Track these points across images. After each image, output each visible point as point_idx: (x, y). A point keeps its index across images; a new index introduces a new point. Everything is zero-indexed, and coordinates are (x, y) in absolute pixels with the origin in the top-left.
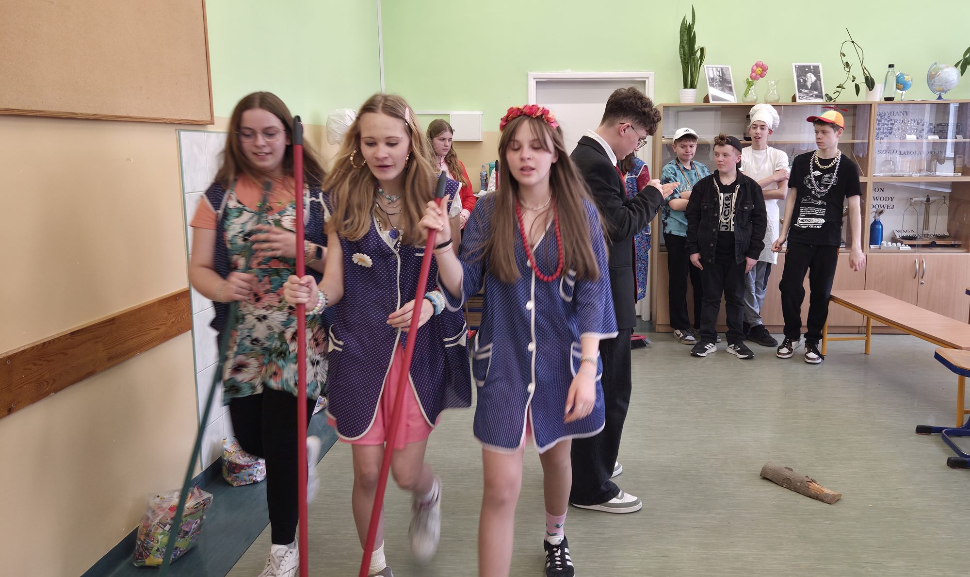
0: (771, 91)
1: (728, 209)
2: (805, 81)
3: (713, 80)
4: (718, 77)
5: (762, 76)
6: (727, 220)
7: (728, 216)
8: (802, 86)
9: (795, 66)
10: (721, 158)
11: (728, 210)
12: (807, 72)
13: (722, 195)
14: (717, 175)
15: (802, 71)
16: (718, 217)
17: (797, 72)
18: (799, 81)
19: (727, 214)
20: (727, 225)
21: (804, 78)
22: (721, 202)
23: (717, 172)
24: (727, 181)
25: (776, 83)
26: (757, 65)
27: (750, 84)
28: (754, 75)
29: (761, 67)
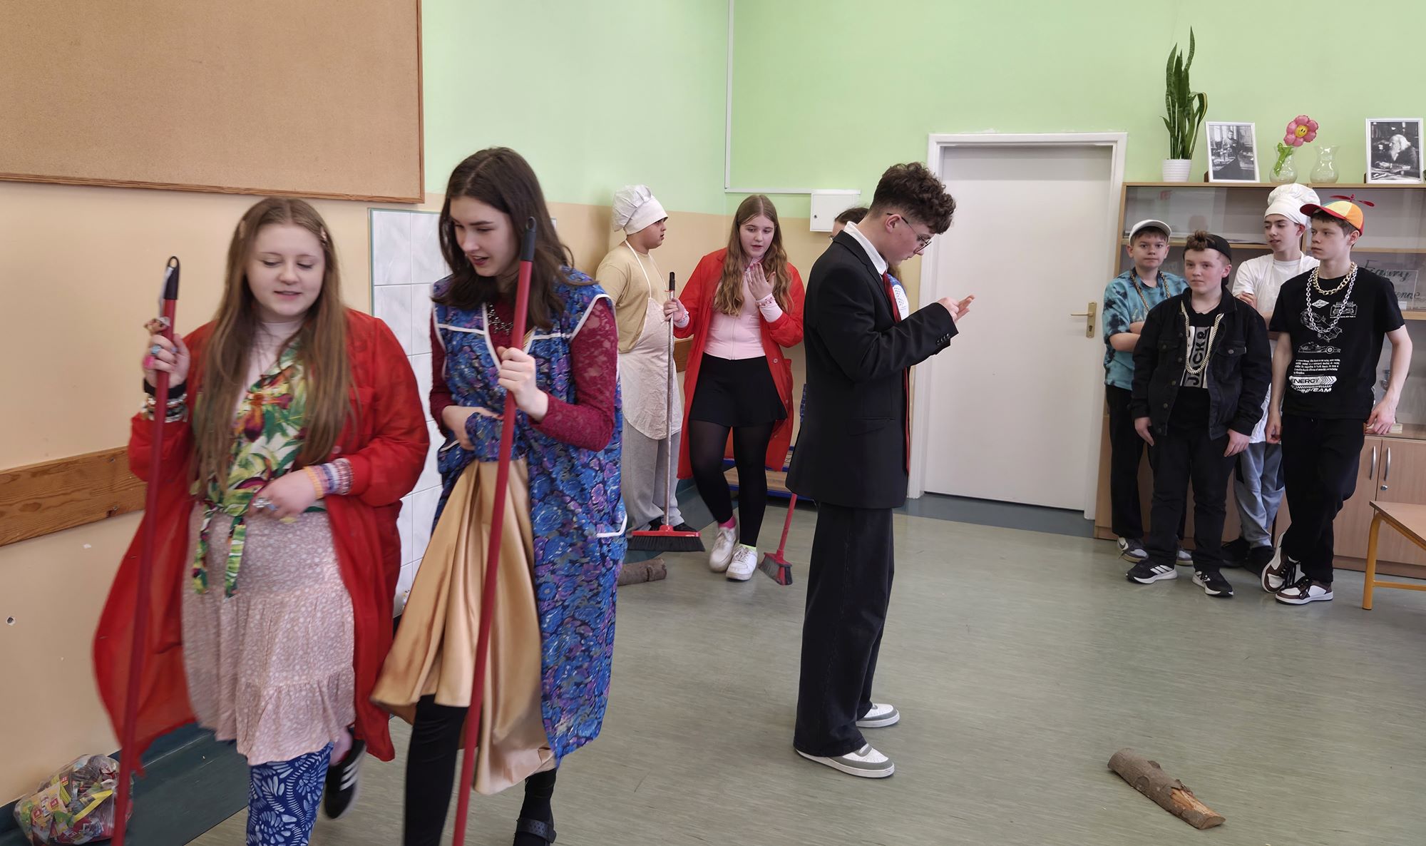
0: (1323, 165)
1: (1200, 351)
2: (1387, 148)
3: (1219, 145)
4: (1229, 142)
5: (1307, 139)
6: (1196, 369)
7: (1200, 364)
8: (1379, 156)
9: (1372, 123)
10: (1198, 270)
11: (1201, 354)
12: (1394, 133)
13: (1192, 329)
14: (1187, 296)
15: (1383, 132)
16: (1184, 363)
17: (1374, 132)
18: (1374, 149)
19: (1197, 360)
20: (1197, 377)
21: (1386, 143)
22: (1190, 341)
23: (1188, 291)
24: (1202, 307)
25: (1334, 151)
26: (1298, 122)
27: (1284, 153)
28: (1292, 137)
29: (1305, 125)
